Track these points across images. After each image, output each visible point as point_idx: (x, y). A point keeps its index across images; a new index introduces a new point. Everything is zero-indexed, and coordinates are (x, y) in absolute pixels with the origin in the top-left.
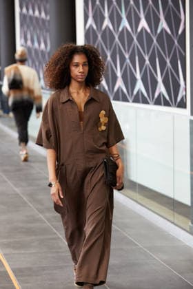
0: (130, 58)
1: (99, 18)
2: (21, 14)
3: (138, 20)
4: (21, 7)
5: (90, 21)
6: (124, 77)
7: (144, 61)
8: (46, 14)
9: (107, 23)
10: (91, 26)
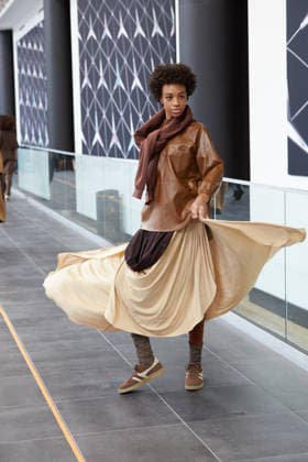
0: (124, 115)
1: (94, 78)
2: (19, 75)
3: (131, 79)
4: (20, 68)
5: (86, 81)
6: (119, 134)
7: (138, 118)
8: (44, 75)
9: (102, 82)
10: (87, 85)
